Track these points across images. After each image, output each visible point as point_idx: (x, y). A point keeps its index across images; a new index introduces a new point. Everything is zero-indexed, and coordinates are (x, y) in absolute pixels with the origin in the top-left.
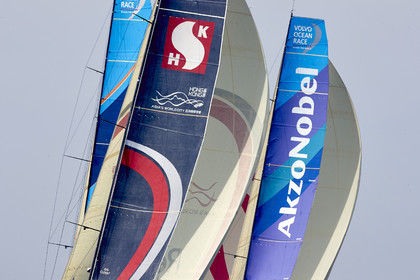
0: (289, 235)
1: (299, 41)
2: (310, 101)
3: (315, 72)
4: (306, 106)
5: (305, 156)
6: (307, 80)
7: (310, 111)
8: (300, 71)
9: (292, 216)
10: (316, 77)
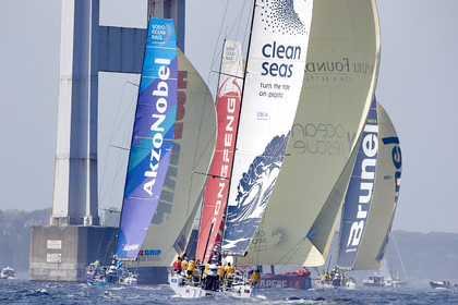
0: (151, 193)
1: (156, 37)
2: (165, 85)
3: (168, 62)
4: (163, 89)
5: (162, 130)
6: (162, 69)
7: (165, 94)
8: (157, 61)
9: (153, 178)
10: (169, 66)
